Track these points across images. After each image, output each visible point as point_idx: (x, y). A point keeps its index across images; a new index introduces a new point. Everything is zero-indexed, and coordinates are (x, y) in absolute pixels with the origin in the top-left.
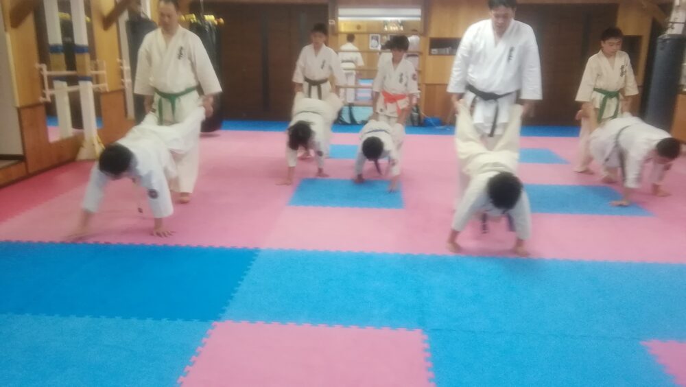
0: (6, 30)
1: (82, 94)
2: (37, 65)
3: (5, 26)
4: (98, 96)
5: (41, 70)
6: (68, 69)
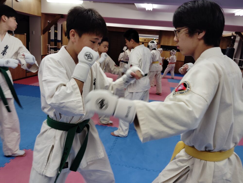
0: (41, 35)
2: (47, 45)
3: (41, 33)
5: (48, 46)
6: (55, 46)
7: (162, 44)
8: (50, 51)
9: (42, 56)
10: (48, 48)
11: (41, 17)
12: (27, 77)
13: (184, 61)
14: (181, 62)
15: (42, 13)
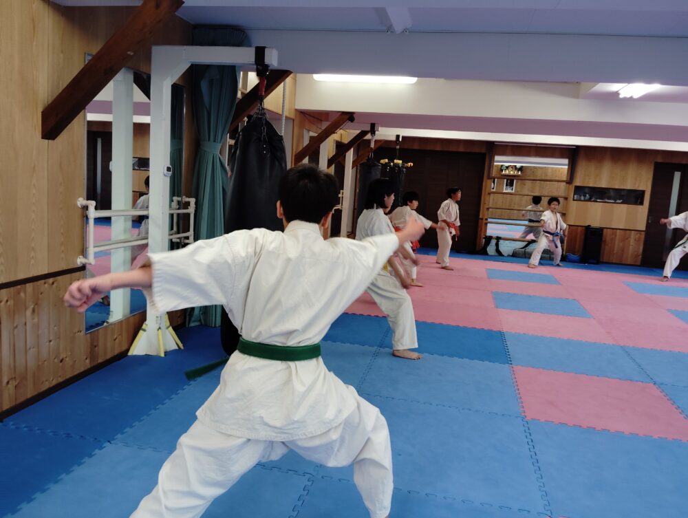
3: (291, 163)
7: (578, 182)
11: (293, 120)
13: (644, 229)
14: (636, 232)
15: (296, 110)
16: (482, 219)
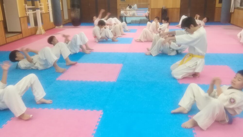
1: (37, 14)
4: (41, 14)
5: (25, 6)
6: (32, 6)
8: (28, 12)
9: (20, 18)
10: (26, 8)
12: (7, 43)
14: (177, 9)
16: (118, 9)
